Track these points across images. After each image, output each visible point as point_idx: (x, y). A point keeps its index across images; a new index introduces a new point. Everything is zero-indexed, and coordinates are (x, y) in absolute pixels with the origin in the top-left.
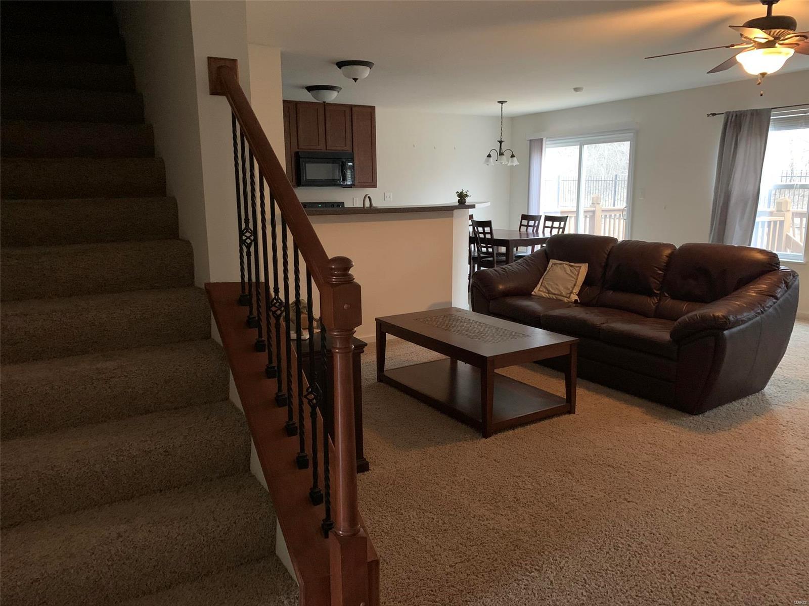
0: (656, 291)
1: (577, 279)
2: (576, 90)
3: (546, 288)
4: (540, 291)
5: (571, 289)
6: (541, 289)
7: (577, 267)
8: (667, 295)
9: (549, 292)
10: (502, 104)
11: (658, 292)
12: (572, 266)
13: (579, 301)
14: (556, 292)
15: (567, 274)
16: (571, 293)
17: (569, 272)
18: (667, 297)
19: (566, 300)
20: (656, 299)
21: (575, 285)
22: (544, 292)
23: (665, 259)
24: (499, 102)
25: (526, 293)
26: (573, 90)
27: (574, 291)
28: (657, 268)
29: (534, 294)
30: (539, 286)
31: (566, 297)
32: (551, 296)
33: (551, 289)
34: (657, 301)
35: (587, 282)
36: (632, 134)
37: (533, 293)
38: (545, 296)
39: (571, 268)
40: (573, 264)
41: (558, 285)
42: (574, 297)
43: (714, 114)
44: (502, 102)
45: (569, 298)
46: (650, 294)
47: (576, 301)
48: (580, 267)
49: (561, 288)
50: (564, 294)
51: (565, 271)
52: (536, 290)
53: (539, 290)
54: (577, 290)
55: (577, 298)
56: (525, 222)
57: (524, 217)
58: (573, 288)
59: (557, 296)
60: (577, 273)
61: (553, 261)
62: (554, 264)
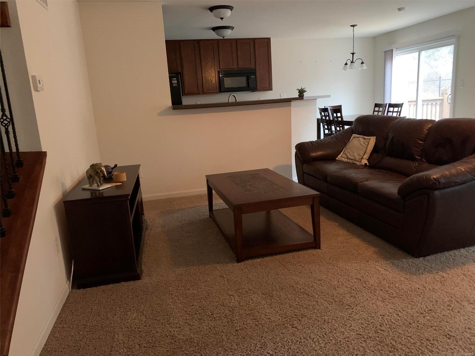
0: (417, 157)
1: (367, 149)
2: (400, 9)
3: (346, 155)
4: (342, 157)
5: (362, 156)
6: (343, 156)
7: (368, 139)
8: (425, 161)
9: (348, 158)
10: (354, 27)
11: (419, 158)
12: (365, 139)
13: (368, 164)
14: (352, 158)
15: (361, 144)
16: (362, 158)
17: (362, 143)
18: (424, 161)
19: (358, 163)
20: (417, 163)
21: (365, 153)
22: (345, 158)
23: (426, 131)
24: (351, 26)
25: (331, 158)
26: (397, 10)
27: (364, 157)
28: (419, 139)
29: (338, 159)
30: (342, 153)
31: (359, 162)
32: (349, 160)
33: (349, 156)
34: (417, 165)
35: (375, 150)
36: (455, 40)
37: (337, 159)
38: (344, 160)
39: (364, 140)
40: (366, 137)
41: (353, 153)
42: (365, 161)
45: (361, 162)
46: (414, 160)
47: (366, 164)
48: (370, 139)
49: (356, 155)
50: (357, 159)
51: (360, 142)
52: (339, 156)
53: (341, 157)
54: (367, 156)
55: (366, 162)
57: (376, 105)
58: (364, 155)
59: (353, 161)
60: (367, 144)
61: (354, 135)
62: (354, 137)
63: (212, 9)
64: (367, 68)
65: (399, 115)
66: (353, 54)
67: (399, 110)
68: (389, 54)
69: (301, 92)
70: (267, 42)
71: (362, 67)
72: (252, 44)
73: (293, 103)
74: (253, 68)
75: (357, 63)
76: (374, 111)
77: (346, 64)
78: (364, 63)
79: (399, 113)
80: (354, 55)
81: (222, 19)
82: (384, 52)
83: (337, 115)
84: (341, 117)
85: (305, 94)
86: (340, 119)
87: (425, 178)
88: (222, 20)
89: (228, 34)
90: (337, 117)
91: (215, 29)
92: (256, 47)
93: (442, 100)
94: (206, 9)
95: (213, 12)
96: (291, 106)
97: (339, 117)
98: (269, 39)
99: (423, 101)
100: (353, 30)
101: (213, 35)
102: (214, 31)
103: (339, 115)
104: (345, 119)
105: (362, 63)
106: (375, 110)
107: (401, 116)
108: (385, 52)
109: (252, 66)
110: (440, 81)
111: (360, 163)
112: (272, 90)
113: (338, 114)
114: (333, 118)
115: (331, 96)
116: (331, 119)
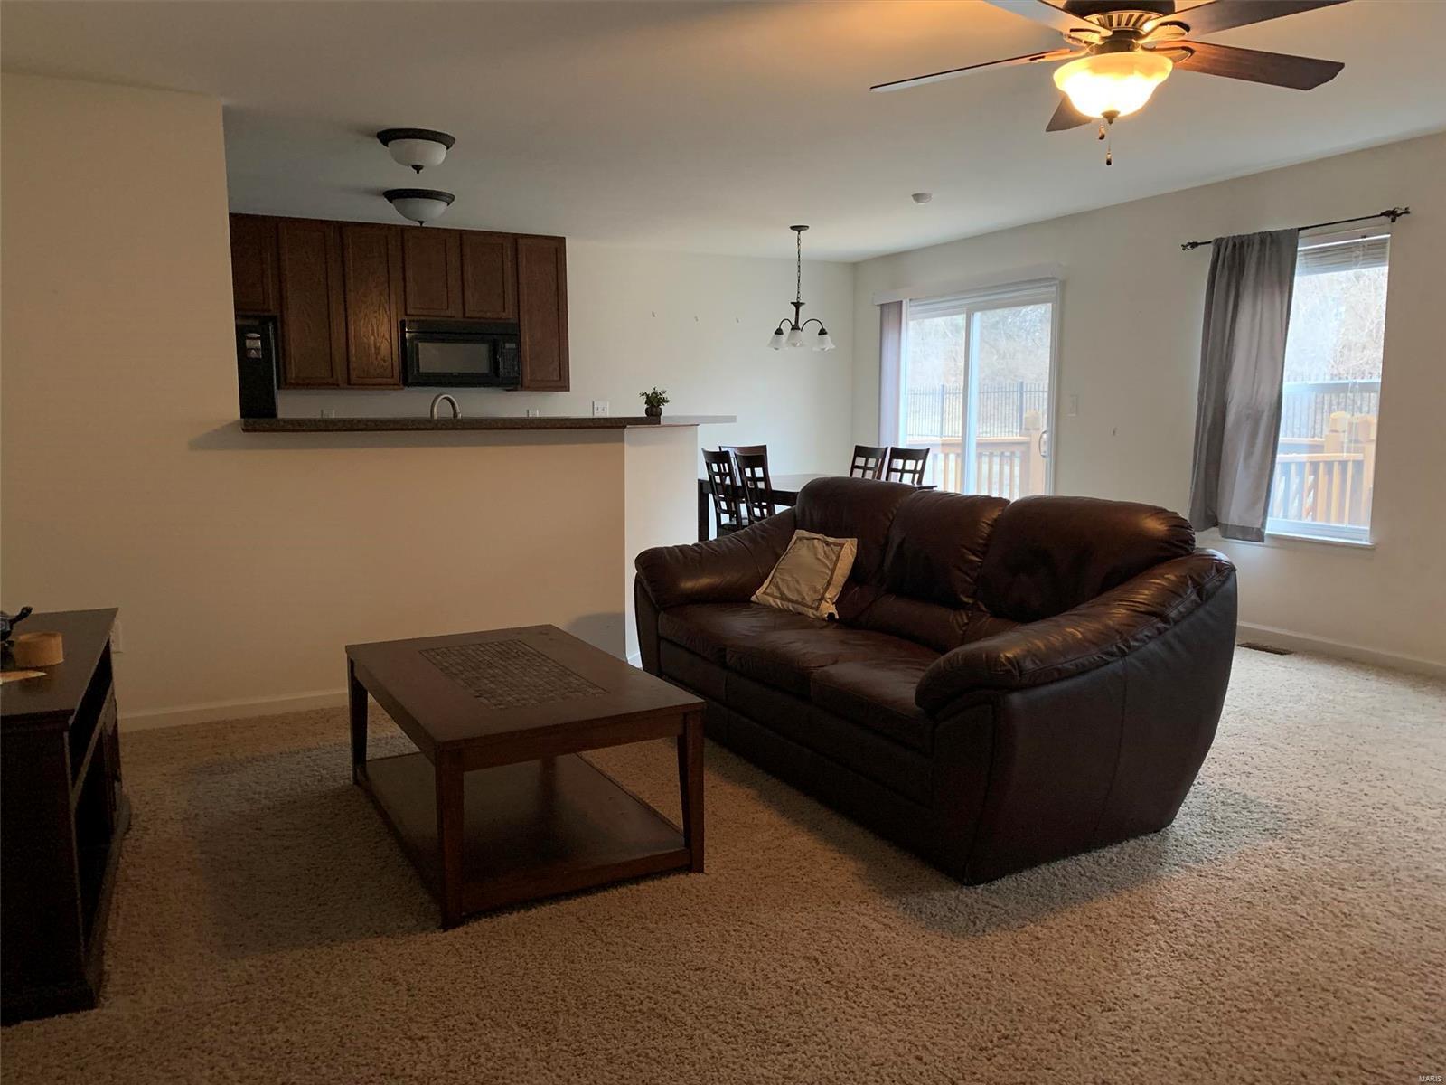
0: (965, 600)
1: (833, 571)
2: (917, 197)
3: (779, 589)
4: (768, 594)
5: (822, 591)
6: (768, 591)
7: (836, 545)
8: (984, 608)
9: (783, 598)
10: (799, 232)
11: (970, 601)
12: (828, 544)
13: (837, 617)
14: (795, 597)
15: (818, 559)
16: (822, 599)
17: (821, 556)
18: (982, 611)
19: (810, 613)
20: (965, 617)
21: (829, 583)
22: (776, 597)
23: (987, 530)
24: (793, 228)
25: (738, 597)
26: (912, 198)
27: (827, 595)
28: (967, 549)
29: (756, 600)
30: (766, 583)
31: (812, 608)
32: (786, 604)
33: (786, 592)
34: (966, 621)
35: (857, 575)
36: (1054, 289)
37: (753, 598)
38: (773, 604)
39: (826, 548)
40: (831, 540)
41: (798, 582)
42: (829, 608)
43: (1194, 245)
44: (798, 229)
45: (817, 609)
46: (958, 606)
47: (831, 615)
48: (842, 546)
49: (804, 589)
50: (808, 600)
51: (816, 555)
52: (759, 592)
53: (765, 593)
54: (833, 593)
55: (833, 609)
56: (860, 461)
57: (860, 451)
58: (826, 589)
59: (796, 606)
60: (835, 558)
61: (800, 533)
62: (800, 539)
63: (387, 136)
64: (834, 347)
65: (920, 481)
66: (797, 305)
67: (919, 468)
68: (891, 312)
69: (654, 403)
70: (556, 248)
71: (822, 342)
72: (509, 253)
73: (630, 433)
74: (512, 321)
75: (811, 330)
76: (854, 467)
77: (779, 332)
78: (826, 333)
79: (917, 475)
80: (801, 308)
81: (418, 168)
82: (879, 308)
83: (753, 472)
84: (766, 479)
85: (666, 410)
86: (761, 485)
87: (984, 656)
88: (418, 172)
89: (436, 215)
90: (754, 479)
91: (393, 195)
92: (523, 262)
93: (1027, 444)
94: (369, 135)
95: (389, 144)
96: (623, 441)
97: (760, 479)
98: (561, 241)
99: (979, 445)
100: (799, 239)
101: (389, 214)
102: (391, 202)
103: (759, 472)
104: (774, 487)
105: (822, 332)
106: (856, 464)
107: (925, 483)
108: (882, 305)
109: (509, 315)
110: (1022, 394)
111: (815, 613)
112: (569, 390)
113: (756, 469)
114: (742, 481)
115: (738, 419)
116: (739, 483)
